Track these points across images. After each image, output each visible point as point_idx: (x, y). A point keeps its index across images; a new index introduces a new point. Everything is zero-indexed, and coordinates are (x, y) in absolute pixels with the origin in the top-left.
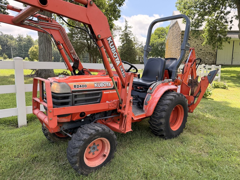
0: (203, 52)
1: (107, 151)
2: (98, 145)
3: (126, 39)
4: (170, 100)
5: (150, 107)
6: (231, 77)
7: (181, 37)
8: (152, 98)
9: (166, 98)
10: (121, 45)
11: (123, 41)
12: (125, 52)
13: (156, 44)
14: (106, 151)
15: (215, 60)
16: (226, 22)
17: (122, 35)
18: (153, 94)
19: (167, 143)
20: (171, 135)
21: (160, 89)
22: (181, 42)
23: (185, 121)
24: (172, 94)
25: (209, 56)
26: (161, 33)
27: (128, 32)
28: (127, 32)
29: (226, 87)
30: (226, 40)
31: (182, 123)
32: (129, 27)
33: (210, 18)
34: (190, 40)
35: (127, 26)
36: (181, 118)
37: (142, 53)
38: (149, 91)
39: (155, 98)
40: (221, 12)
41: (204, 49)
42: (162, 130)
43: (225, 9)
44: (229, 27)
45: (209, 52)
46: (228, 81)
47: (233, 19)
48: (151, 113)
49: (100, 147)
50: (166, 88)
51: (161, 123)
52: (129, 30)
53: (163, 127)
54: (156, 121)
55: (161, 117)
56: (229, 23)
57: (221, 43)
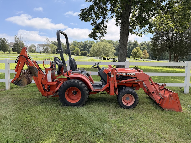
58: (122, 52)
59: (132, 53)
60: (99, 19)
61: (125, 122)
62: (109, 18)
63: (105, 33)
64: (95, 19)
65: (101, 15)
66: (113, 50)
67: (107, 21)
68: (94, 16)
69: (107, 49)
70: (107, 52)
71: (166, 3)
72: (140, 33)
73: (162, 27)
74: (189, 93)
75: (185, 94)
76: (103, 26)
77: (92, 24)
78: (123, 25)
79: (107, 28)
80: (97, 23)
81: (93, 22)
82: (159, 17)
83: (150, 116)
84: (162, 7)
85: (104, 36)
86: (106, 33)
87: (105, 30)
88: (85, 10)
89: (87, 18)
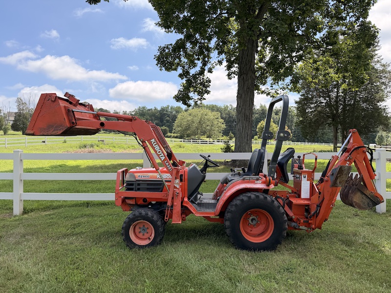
2: (147, 229)
8: (224, 195)
21: (235, 187)
58: (243, 130)
59: (257, 130)
60: (195, 65)
61: (277, 277)
62: (214, 65)
63: (206, 94)
64: (186, 67)
65: (198, 59)
66: (219, 124)
67: (210, 71)
68: (184, 60)
69: (208, 123)
70: (208, 128)
71: (324, 35)
72: (273, 91)
73: (317, 81)
74: (387, 211)
75: (379, 213)
76: (203, 79)
77: (181, 76)
78: (242, 77)
79: (210, 84)
80: (191, 75)
81: (183, 71)
82: (311, 61)
83: (324, 262)
84: (316, 42)
85: (204, 99)
86: (208, 92)
87: (206, 87)
88: (167, 48)
89: (171, 64)
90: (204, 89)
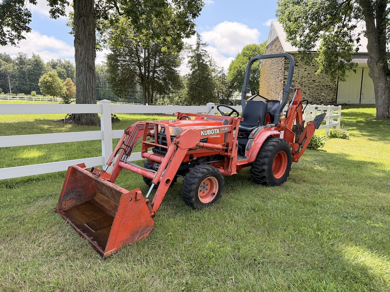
0: (317, 84)
1: (216, 190)
2: (207, 185)
3: (198, 63)
4: (273, 145)
5: (252, 152)
6: (357, 122)
7: (283, 62)
8: (255, 143)
9: (268, 144)
10: (191, 72)
11: (193, 67)
12: (196, 84)
13: (244, 71)
14: (214, 190)
15: (335, 97)
16: (351, 41)
17: (192, 57)
18: (255, 139)
19: (270, 189)
20: (274, 183)
21: (262, 134)
22: (283, 69)
23: (289, 169)
24: (275, 140)
25: (326, 91)
26: (253, 53)
27: (202, 53)
28: (199, 53)
29: (346, 136)
30: (351, 68)
31: (286, 171)
32: (202, 44)
33: (327, 33)
34: (297, 66)
35: (200, 43)
36: (284, 166)
37: (223, 86)
38: (250, 136)
39: (257, 143)
40: (344, 26)
41: (318, 81)
42: (265, 177)
43: (349, 21)
44: (354, 48)
45: (326, 85)
46: (352, 128)
47: (360, 36)
48: (253, 159)
49: (209, 187)
50: (269, 133)
51: (264, 170)
52: (203, 48)
53: (265, 174)
54: (259, 169)
55: (263, 164)
56: (355, 42)
57: (344, 72)
59: (39, 84)
79: (30, 18)
86: (28, 30)
90: (22, 24)
